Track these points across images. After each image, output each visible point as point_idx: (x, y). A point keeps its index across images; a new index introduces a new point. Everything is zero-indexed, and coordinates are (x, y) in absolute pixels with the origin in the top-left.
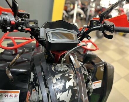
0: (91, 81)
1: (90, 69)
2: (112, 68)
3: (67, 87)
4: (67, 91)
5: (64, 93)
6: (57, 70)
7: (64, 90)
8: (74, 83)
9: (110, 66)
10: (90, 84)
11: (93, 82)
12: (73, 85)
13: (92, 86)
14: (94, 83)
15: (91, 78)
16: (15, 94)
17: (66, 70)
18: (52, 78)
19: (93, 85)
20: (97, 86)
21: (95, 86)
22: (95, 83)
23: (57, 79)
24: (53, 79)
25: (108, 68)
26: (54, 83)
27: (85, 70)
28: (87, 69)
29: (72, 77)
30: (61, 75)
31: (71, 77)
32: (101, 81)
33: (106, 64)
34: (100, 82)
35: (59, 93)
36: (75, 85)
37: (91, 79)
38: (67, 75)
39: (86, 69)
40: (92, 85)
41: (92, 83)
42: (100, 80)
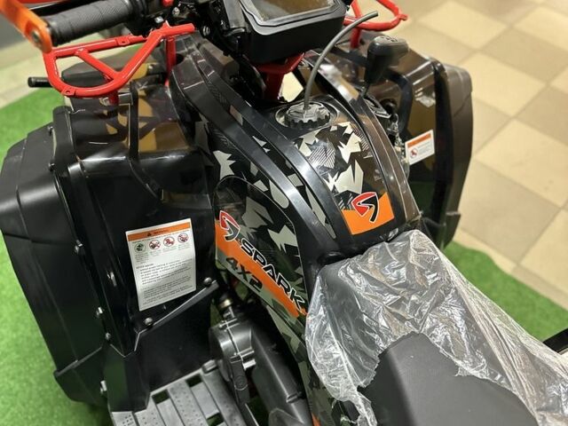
0: (400, 140)
1: (389, 100)
2: (462, 78)
3: (346, 158)
4: (350, 167)
5: (342, 174)
6: (301, 122)
7: (340, 166)
8: (360, 144)
9: (455, 74)
10: (399, 149)
11: (407, 143)
12: (359, 150)
13: (405, 156)
14: (410, 145)
15: (396, 128)
16: (180, 232)
17: (326, 116)
18: (296, 145)
19: (408, 151)
20: (420, 154)
21: (413, 153)
22: (414, 143)
23: (312, 143)
24: (299, 147)
25: (450, 81)
26: (308, 157)
27: (376, 106)
28: (381, 103)
29: (351, 130)
30: (317, 132)
31: (349, 131)
32: (431, 132)
33: (442, 68)
34: (429, 136)
35: (330, 177)
36: (366, 147)
37: (398, 135)
38: (334, 128)
39: (378, 103)
40: (404, 151)
41: (404, 146)
42: (428, 130)
